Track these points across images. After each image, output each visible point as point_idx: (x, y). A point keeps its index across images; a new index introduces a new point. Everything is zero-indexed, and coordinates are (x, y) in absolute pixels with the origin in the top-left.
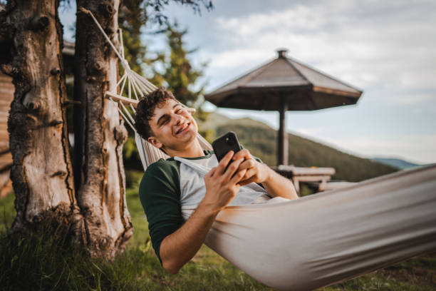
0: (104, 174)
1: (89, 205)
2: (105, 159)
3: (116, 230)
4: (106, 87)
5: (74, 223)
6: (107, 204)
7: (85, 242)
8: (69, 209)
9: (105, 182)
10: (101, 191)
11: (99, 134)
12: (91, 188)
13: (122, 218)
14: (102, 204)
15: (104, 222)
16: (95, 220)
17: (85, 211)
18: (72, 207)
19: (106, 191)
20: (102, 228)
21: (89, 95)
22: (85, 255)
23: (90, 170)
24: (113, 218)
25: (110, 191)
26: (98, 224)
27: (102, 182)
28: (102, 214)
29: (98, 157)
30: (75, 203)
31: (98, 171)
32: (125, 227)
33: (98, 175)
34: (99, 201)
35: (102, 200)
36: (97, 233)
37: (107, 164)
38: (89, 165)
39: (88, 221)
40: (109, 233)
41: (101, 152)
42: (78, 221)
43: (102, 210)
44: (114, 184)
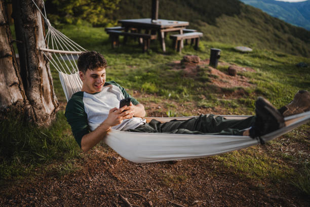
0: (41, 81)
1: (34, 99)
2: (41, 72)
3: (50, 109)
4: (36, 29)
5: (26, 110)
6: (43, 96)
7: (35, 119)
8: (23, 103)
9: (42, 85)
10: (40, 90)
11: (35, 59)
12: (34, 89)
13: (53, 101)
14: (41, 97)
15: (43, 107)
16: (38, 107)
17: (32, 102)
18: (25, 101)
19: (43, 89)
20: (43, 110)
21: (26, 35)
22: (36, 126)
23: (32, 80)
24: (48, 103)
25: (45, 89)
26: (40, 109)
27: (40, 85)
28: (42, 102)
29: (37, 72)
30: (26, 98)
31: (37, 80)
32: (55, 106)
33: (37, 82)
34: (39, 95)
35: (41, 94)
36: (40, 113)
37: (42, 75)
38: (31, 77)
39: (35, 109)
40: (46, 112)
41: (38, 70)
42: (29, 108)
43: (41, 100)
44: (46, 84)
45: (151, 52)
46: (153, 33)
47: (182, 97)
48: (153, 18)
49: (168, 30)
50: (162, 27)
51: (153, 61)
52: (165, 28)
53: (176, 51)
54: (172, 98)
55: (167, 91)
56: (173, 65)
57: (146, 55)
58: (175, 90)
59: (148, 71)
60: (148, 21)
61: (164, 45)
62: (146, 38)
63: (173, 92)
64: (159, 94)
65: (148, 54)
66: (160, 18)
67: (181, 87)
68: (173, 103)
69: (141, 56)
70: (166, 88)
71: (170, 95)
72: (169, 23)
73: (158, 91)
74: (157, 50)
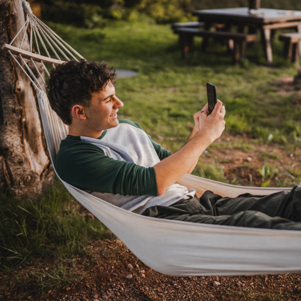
0: (21, 113)
1: (8, 145)
2: (21, 96)
3: (40, 164)
4: (11, 21)
6: (27, 140)
7: (9, 182)
9: (24, 120)
10: (20, 129)
11: (9, 74)
12: (9, 128)
13: (46, 150)
14: (22, 142)
15: (26, 159)
16: (16, 160)
17: (5, 151)
19: (26, 128)
20: (25, 166)
22: (10, 195)
23: (5, 111)
24: (36, 152)
25: (30, 127)
26: (20, 163)
27: (20, 121)
28: (24, 151)
31: (14, 111)
32: (49, 159)
33: (14, 115)
34: (19, 138)
35: (22, 138)
36: (20, 171)
37: (24, 102)
38: (3, 106)
39: (9, 162)
40: (33, 169)
41: (15, 93)
43: (23, 147)
44: (33, 119)
45: (246, 62)
46: (252, 32)
47: (291, 140)
48: (252, 6)
49: (275, 26)
50: (266, 21)
51: (249, 79)
52: (271, 23)
53: (289, 61)
54: (273, 142)
55: (266, 130)
56: (280, 85)
57: (237, 69)
58: (280, 127)
59: (237, 95)
60: (243, 11)
61: (269, 51)
62: (239, 41)
63: (277, 131)
64: (252, 135)
65: (242, 66)
66: (263, 6)
67: (290, 123)
68: (275, 151)
69: (229, 70)
70: (265, 125)
71: (271, 137)
72: (279, 14)
73: (250, 129)
74: (258, 60)
